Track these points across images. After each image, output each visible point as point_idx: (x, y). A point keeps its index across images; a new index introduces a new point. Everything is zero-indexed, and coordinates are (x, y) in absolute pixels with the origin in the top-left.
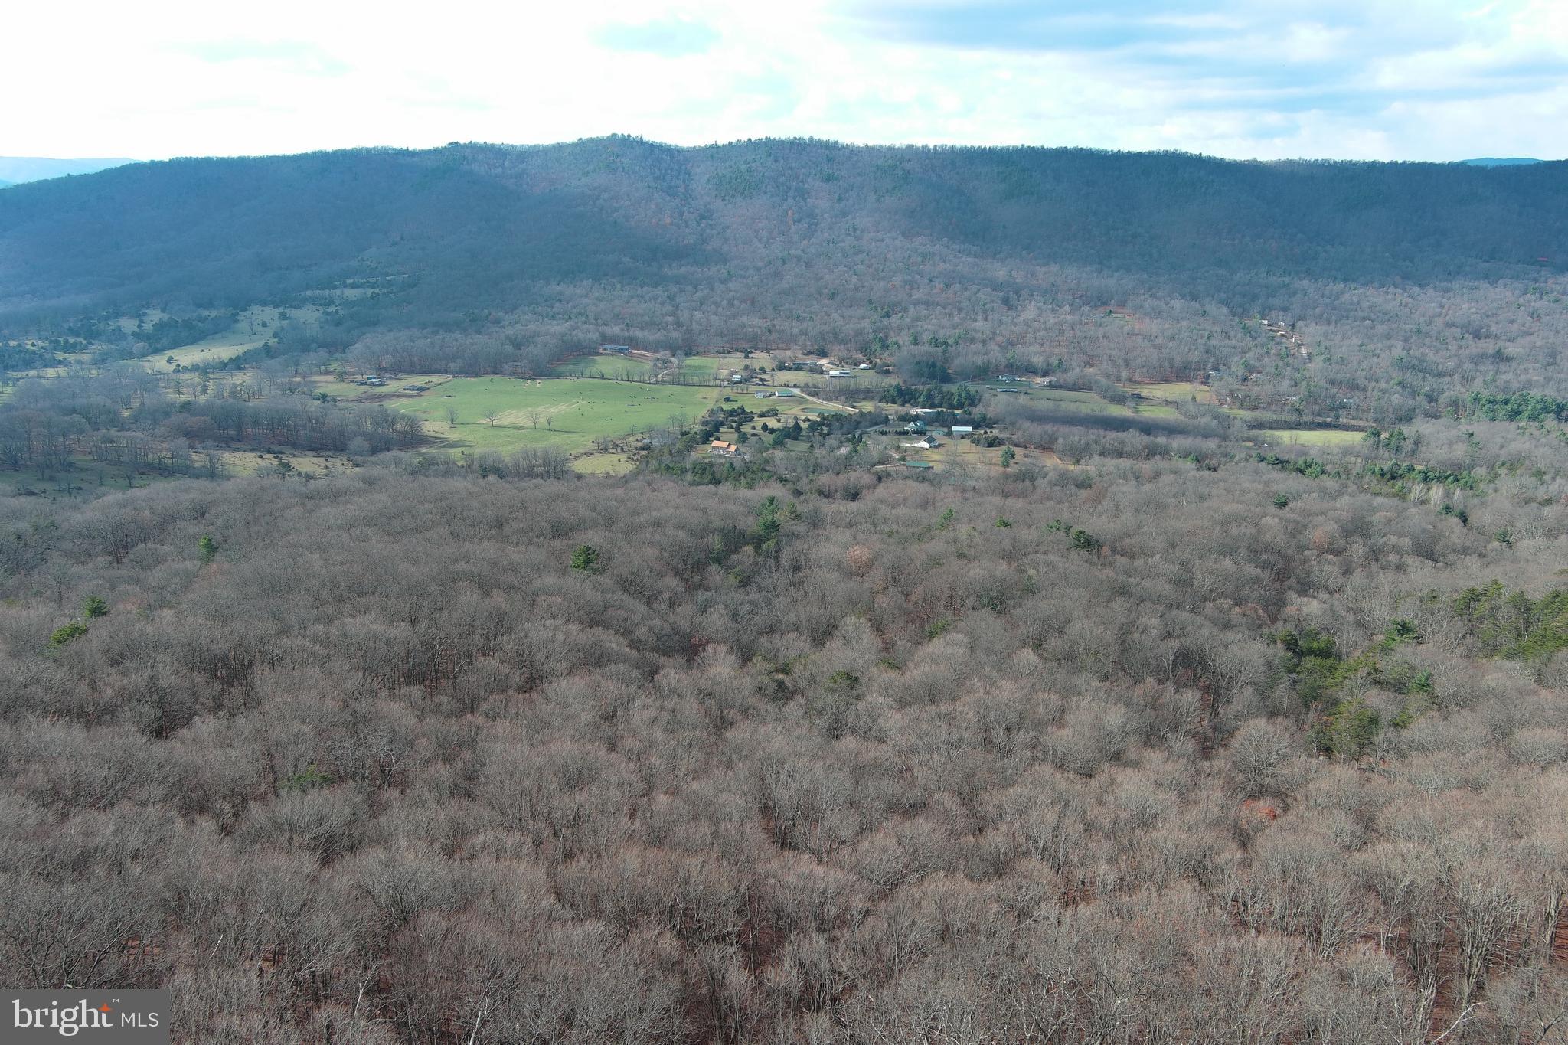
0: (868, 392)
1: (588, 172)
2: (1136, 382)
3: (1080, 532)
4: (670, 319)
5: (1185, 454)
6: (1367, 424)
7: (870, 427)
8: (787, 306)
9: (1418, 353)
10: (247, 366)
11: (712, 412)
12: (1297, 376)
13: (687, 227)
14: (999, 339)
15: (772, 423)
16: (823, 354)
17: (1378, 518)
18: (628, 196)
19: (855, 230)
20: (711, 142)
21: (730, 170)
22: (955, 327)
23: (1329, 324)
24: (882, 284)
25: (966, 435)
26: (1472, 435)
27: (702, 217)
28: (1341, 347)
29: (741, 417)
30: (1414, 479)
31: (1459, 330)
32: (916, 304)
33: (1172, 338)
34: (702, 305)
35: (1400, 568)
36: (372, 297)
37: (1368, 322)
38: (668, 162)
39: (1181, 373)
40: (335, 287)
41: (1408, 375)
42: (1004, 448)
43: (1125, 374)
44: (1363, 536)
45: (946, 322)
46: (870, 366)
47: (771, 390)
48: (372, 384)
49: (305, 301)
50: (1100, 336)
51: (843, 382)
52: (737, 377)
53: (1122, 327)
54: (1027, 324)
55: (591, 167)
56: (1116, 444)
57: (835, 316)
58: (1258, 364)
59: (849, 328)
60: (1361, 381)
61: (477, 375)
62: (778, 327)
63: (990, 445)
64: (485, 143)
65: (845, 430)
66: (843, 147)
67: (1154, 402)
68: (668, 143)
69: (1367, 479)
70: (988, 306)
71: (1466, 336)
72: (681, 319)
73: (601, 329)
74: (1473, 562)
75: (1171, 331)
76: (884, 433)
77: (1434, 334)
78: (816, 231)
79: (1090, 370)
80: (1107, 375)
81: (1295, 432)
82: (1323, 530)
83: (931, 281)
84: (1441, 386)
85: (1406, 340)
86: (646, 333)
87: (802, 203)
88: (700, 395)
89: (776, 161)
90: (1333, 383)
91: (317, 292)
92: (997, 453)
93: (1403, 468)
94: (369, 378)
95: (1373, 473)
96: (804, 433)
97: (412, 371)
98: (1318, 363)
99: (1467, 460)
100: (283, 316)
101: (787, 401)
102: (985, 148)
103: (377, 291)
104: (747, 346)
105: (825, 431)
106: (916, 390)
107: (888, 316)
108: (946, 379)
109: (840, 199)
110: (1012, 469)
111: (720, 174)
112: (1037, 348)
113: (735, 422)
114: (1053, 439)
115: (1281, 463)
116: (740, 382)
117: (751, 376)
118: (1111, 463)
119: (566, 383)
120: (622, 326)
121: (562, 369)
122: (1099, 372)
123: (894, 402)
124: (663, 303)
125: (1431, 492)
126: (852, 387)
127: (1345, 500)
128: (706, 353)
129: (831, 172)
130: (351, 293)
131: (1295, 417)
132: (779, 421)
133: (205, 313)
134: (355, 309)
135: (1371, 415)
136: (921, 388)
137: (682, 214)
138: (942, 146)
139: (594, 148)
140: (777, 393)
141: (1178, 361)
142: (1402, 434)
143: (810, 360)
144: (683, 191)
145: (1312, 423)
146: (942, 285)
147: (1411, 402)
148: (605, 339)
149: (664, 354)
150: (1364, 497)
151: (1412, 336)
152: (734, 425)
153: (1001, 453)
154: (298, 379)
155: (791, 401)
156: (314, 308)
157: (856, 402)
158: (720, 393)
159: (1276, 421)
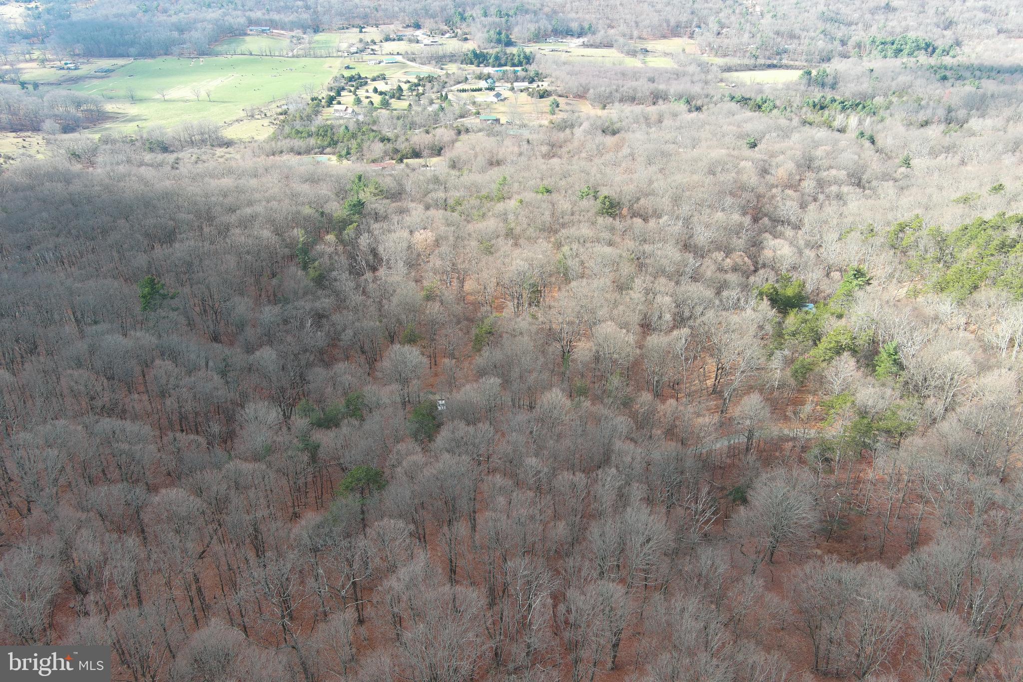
0: (453, 56)
2: (643, 39)
3: (605, 197)
6: (801, 64)
9: (835, 9)
11: (335, 79)
12: (754, 30)
15: (381, 86)
16: (418, 27)
25: (524, 90)
26: (872, 70)
28: (783, 6)
29: (358, 81)
39: (675, 31)
41: (828, 26)
42: (551, 98)
43: (636, 33)
46: (453, 35)
47: (380, 58)
48: (69, 69)
51: (433, 49)
52: (354, 49)
56: (631, 91)
58: (727, 22)
59: (436, 5)
60: (797, 31)
61: (153, 56)
62: (383, 7)
63: (542, 97)
65: (435, 90)
67: (656, 55)
69: (804, 109)
73: (247, 14)
76: (464, 91)
79: (611, 32)
80: (624, 35)
81: (752, 73)
84: (850, 33)
86: (282, 16)
88: (327, 65)
90: (778, 34)
92: (548, 101)
94: (66, 64)
95: (808, 105)
96: (405, 93)
97: (100, 55)
98: (767, 20)
99: (871, 92)
101: (393, 67)
104: (361, 23)
105: (421, 91)
106: (487, 53)
108: (509, 43)
110: (559, 116)
112: (574, 15)
113: (353, 86)
114: (586, 90)
115: (745, 101)
116: (356, 53)
117: (364, 47)
118: (629, 110)
119: (221, 61)
120: (264, 11)
121: (218, 48)
122: (618, 33)
123: (472, 63)
125: (848, 121)
126: (441, 53)
128: (330, 30)
131: (753, 62)
132: (386, 84)
135: (804, 57)
136: (491, 51)
140: (385, 62)
141: (672, 22)
142: (825, 71)
143: (409, 33)
145: (764, 65)
147: (830, 47)
148: (251, 22)
149: (298, 32)
150: (805, 129)
152: (352, 89)
153: (549, 103)
155: (396, 66)
156: (18, 4)
157: (443, 65)
158: (342, 63)
159: (740, 65)
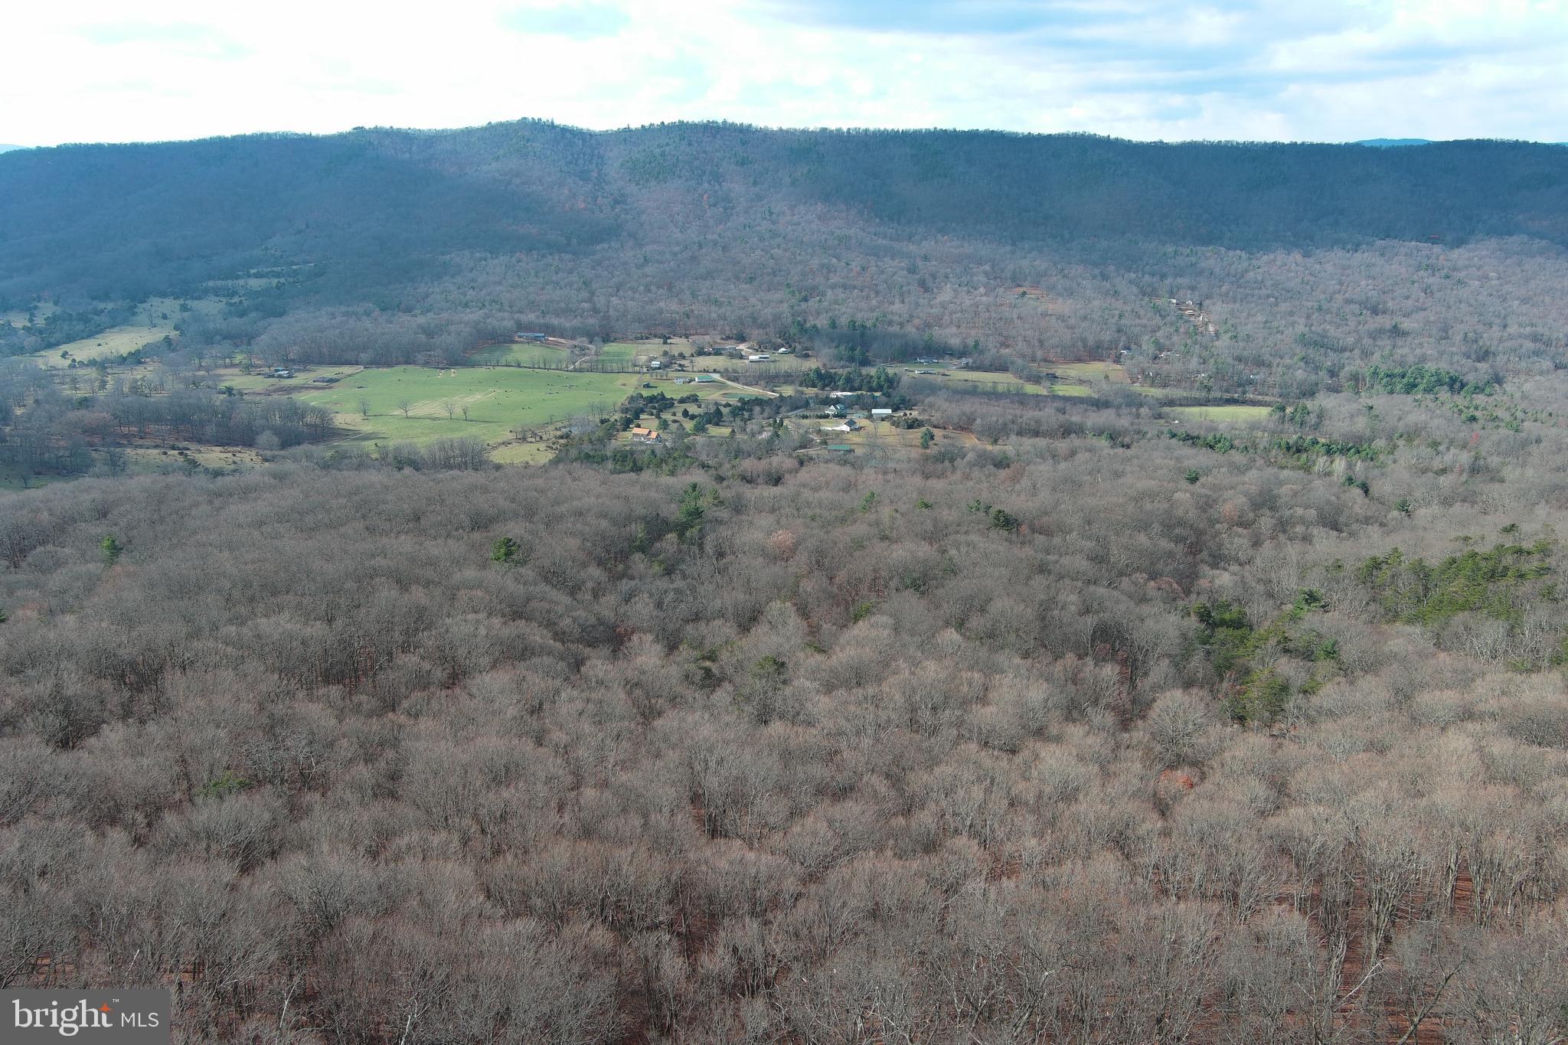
0: (788, 376)
1: (498, 157)
2: (1050, 361)
3: (1000, 512)
4: (586, 305)
5: (1099, 433)
6: (1272, 399)
7: (791, 411)
8: (704, 291)
9: (1320, 330)
10: (147, 360)
11: (632, 399)
12: (1205, 354)
13: (601, 211)
14: (916, 321)
15: (693, 409)
16: (742, 339)
17: (1285, 491)
18: (540, 181)
19: (771, 213)
20: (623, 126)
21: (644, 154)
22: (872, 310)
23: (1235, 302)
24: (800, 267)
25: (886, 417)
26: (1372, 408)
27: (616, 202)
28: (1246, 324)
29: (660, 404)
30: (1318, 452)
31: (1357, 306)
32: (833, 287)
33: (1085, 318)
34: (618, 291)
35: (1307, 539)
36: (278, 287)
37: (1272, 300)
38: (581, 146)
39: (1094, 353)
40: (238, 277)
41: (1310, 351)
42: (923, 429)
43: (1039, 354)
44: (1271, 509)
45: (863, 305)
46: (789, 350)
47: (690, 375)
48: (280, 376)
49: (206, 292)
50: (1015, 317)
51: (763, 366)
52: (656, 364)
53: (1036, 308)
54: (943, 306)
55: (501, 152)
56: (1032, 423)
57: (753, 300)
58: (1167, 343)
59: (768, 313)
60: (1267, 357)
61: (389, 365)
62: (696, 312)
63: (910, 427)
64: (391, 127)
65: (766, 414)
66: (756, 130)
67: (1068, 382)
68: (580, 127)
69: (1274, 452)
70: (905, 288)
71: (1364, 312)
72: (598, 306)
73: (516, 316)
74: (1374, 531)
75: (1082, 311)
76: (805, 417)
77: (1334, 310)
78: (732, 215)
79: (1005, 351)
80: (1023, 356)
81: (1204, 408)
82: (1232, 504)
83: (847, 264)
84: (1342, 361)
85: (1308, 317)
86: (562, 320)
87: (717, 187)
88: (619, 382)
89: (690, 145)
90: (1240, 360)
91: (219, 283)
92: (917, 434)
93: (1307, 441)
94: (277, 371)
95: (1280, 446)
96: (725, 419)
97: (322, 361)
98: (1224, 342)
99: (1368, 433)
100: (184, 308)
101: (707, 386)
102: (898, 131)
103: (282, 280)
104: (665, 332)
105: (746, 416)
106: (835, 374)
107: (805, 299)
108: (865, 362)
109: (755, 183)
110: (933, 450)
111: (634, 158)
112: (954, 330)
113: (655, 408)
114: (971, 420)
115: (1191, 439)
116: (659, 368)
117: (670, 362)
118: (1028, 443)
119: (480, 372)
120: (538, 313)
121: (477, 357)
122: (1014, 353)
123: (814, 386)
124: (579, 289)
125: (1334, 465)
126: (772, 371)
127: (1253, 474)
128: (624, 339)
129: (745, 155)
130: (255, 284)
131: (1204, 394)
132: (699, 407)
133: (102, 306)
134: (260, 299)
135: (1276, 391)
136: (840, 371)
137: (595, 199)
138: (856, 129)
139: (504, 132)
140: (697, 380)
141: (1091, 342)
142: (1306, 408)
143: (729, 345)
144: (596, 175)
145: (1221, 399)
146: (859, 269)
147: (1313, 377)
148: (520, 327)
149: (582, 341)
150: (1272, 470)
151: (1313, 313)
152: (654, 411)
153: (920, 435)
154: (202, 373)
155: (712, 386)
156: (217, 299)
157: (776, 386)
158: (639, 380)
159: (1186, 398)
